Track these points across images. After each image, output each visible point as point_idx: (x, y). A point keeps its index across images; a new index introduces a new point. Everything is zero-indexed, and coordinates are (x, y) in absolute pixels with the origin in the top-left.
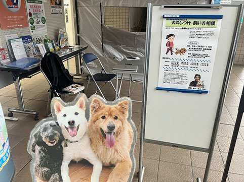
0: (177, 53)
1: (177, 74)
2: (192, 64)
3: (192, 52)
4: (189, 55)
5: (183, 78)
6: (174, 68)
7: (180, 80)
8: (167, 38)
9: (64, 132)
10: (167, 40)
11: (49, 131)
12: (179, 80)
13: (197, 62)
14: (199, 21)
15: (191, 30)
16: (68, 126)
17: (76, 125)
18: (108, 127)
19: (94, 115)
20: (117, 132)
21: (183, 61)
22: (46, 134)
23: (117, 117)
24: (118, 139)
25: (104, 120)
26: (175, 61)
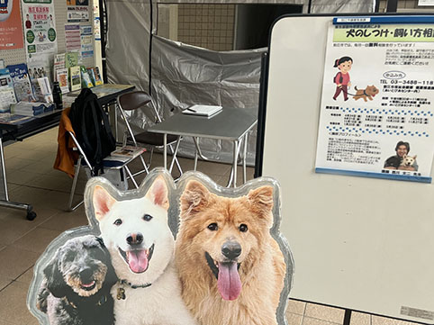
1: (359, 142)
2: (390, 119)
3: (391, 95)
4: (385, 101)
5: (371, 150)
6: (351, 128)
8: (335, 66)
9: (118, 261)
11: (81, 260)
13: (402, 115)
15: (389, 48)
17: (147, 245)
19: (191, 222)
20: (246, 263)
21: (371, 114)
24: (248, 279)
25: (215, 232)
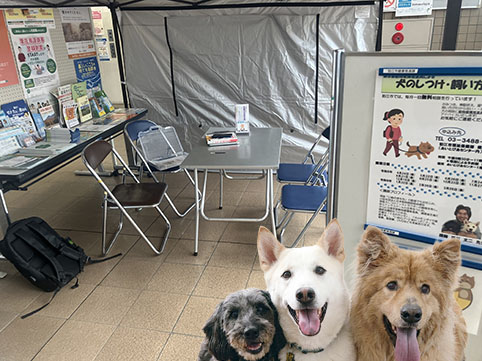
0: (409, 153)
1: (412, 202)
2: (448, 180)
3: (448, 153)
4: (441, 160)
5: (426, 211)
6: (404, 186)
7: (419, 215)
8: (385, 119)
9: (286, 322)
10: (386, 124)
11: (246, 318)
12: (416, 215)
13: (462, 177)
14: (468, 79)
15: (445, 101)
16: (294, 304)
17: (319, 302)
18: (405, 315)
19: (369, 278)
20: (426, 330)
21: (425, 172)
22: (237, 325)
23: (428, 287)
24: (427, 348)
25: (394, 293)
26: (405, 170)
